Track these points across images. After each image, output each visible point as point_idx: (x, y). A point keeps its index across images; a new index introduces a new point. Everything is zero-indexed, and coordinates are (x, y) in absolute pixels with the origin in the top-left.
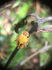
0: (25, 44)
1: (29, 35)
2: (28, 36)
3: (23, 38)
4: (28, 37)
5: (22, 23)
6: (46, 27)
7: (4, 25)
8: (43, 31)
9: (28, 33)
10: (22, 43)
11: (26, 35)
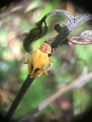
0: (44, 68)
1: (52, 51)
2: (50, 52)
3: (40, 56)
4: (49, 55)
5: (38, 31)
6: (85, 34)
7: (9, 42)
8: (79, 43)
9: (50, 47)
10: (38, 67)
11: (46, 50)
